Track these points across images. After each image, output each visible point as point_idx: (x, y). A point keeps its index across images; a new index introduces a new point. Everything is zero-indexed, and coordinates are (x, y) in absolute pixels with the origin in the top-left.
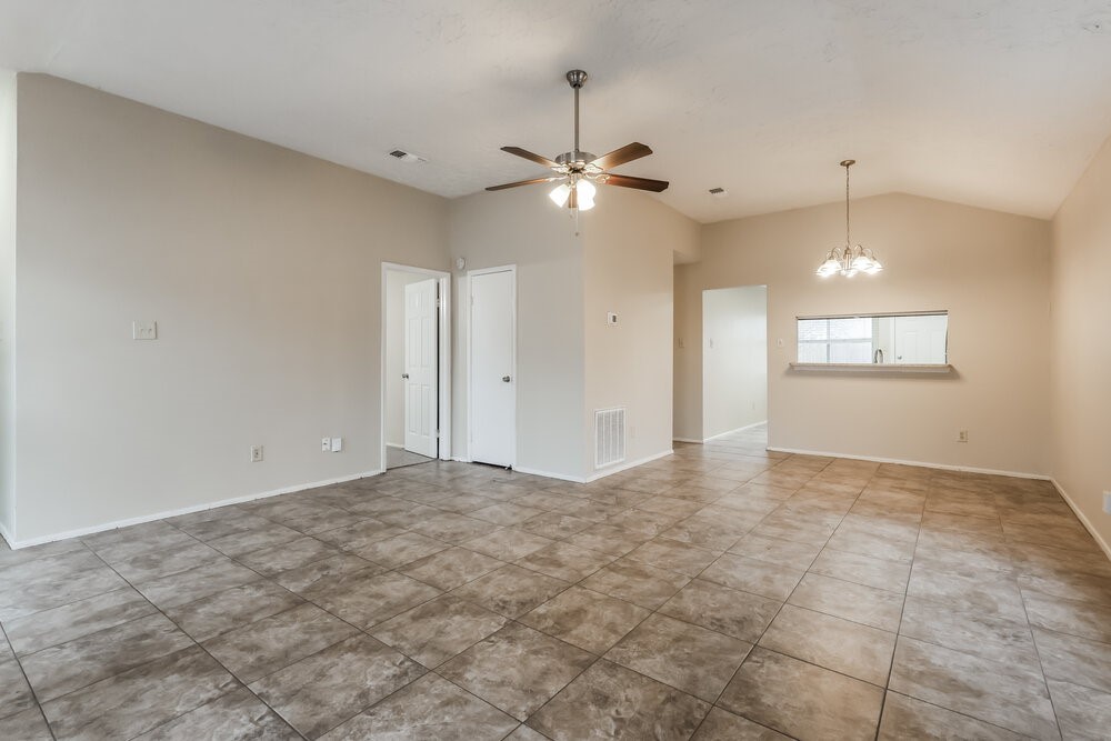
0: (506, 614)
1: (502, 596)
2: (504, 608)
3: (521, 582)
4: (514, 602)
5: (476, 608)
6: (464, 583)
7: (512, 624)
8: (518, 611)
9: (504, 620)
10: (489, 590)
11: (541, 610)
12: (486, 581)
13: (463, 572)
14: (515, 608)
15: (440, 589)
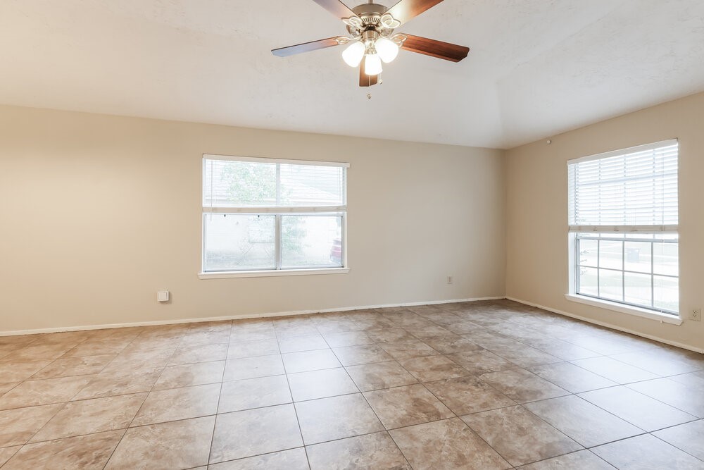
0: (478, 380)
1: (477, 390)
2: (479, 383)
3: (457, 395)
4: (470, 384)
5: (497, 387)
6: (505, 409)
7: (477, 374)
8: (469, 379)
9: (481, 377)
10: (485, 397)
11: (456, 376)
12: (485, 405)
13: (506, 420)
14: (471, 381)
15: (525, 409)
